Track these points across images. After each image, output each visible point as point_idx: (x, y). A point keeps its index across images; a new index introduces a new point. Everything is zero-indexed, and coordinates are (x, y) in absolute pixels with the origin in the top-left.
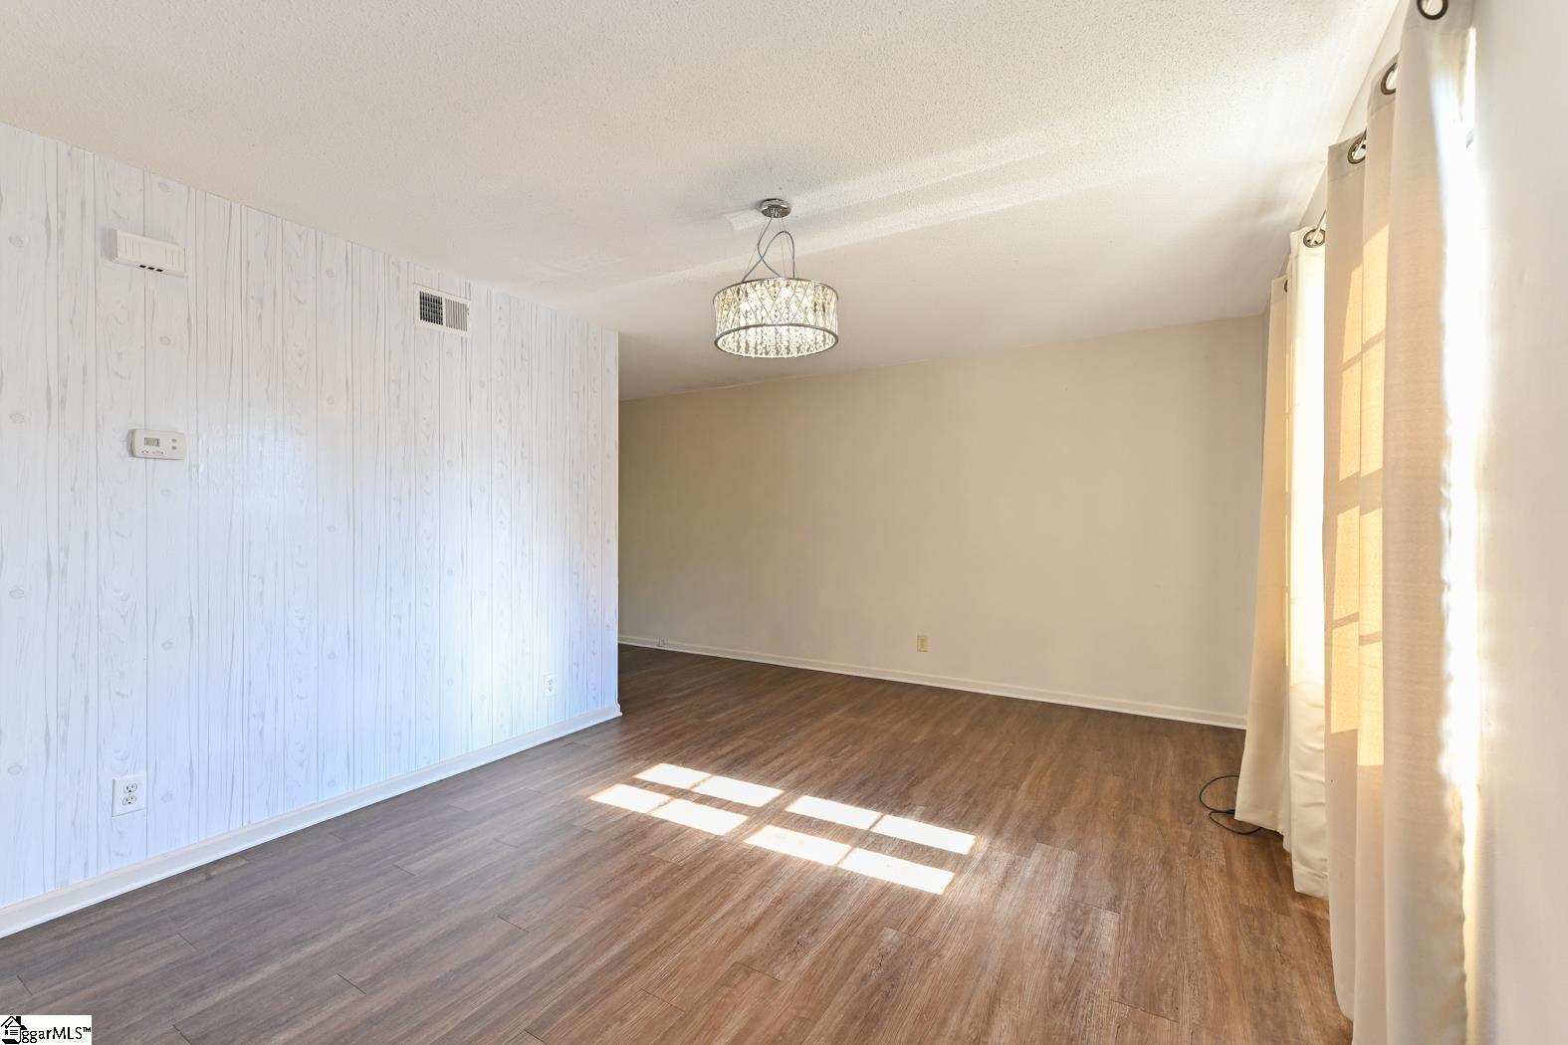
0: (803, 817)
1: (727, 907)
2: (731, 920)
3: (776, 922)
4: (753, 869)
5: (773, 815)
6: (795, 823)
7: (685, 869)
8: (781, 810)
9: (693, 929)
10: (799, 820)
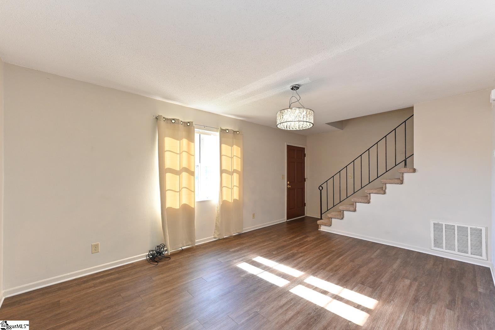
0: (285, 279)
1: (307, 260)
2: (306, 258)
3: (296, 257)
4: (301, 266)
5: (295, 281)
6: (288, 277)
7: (320, 268)
8: (292, 283)
9: (314, 258)
10: (286, 278)
